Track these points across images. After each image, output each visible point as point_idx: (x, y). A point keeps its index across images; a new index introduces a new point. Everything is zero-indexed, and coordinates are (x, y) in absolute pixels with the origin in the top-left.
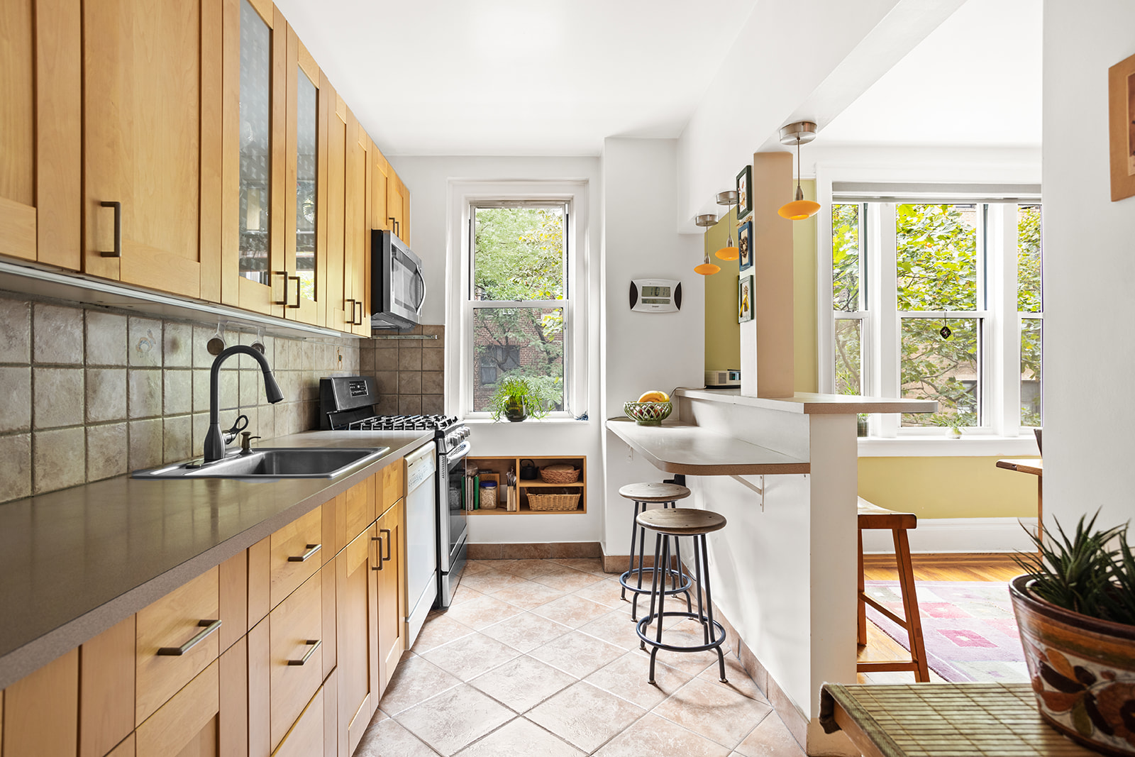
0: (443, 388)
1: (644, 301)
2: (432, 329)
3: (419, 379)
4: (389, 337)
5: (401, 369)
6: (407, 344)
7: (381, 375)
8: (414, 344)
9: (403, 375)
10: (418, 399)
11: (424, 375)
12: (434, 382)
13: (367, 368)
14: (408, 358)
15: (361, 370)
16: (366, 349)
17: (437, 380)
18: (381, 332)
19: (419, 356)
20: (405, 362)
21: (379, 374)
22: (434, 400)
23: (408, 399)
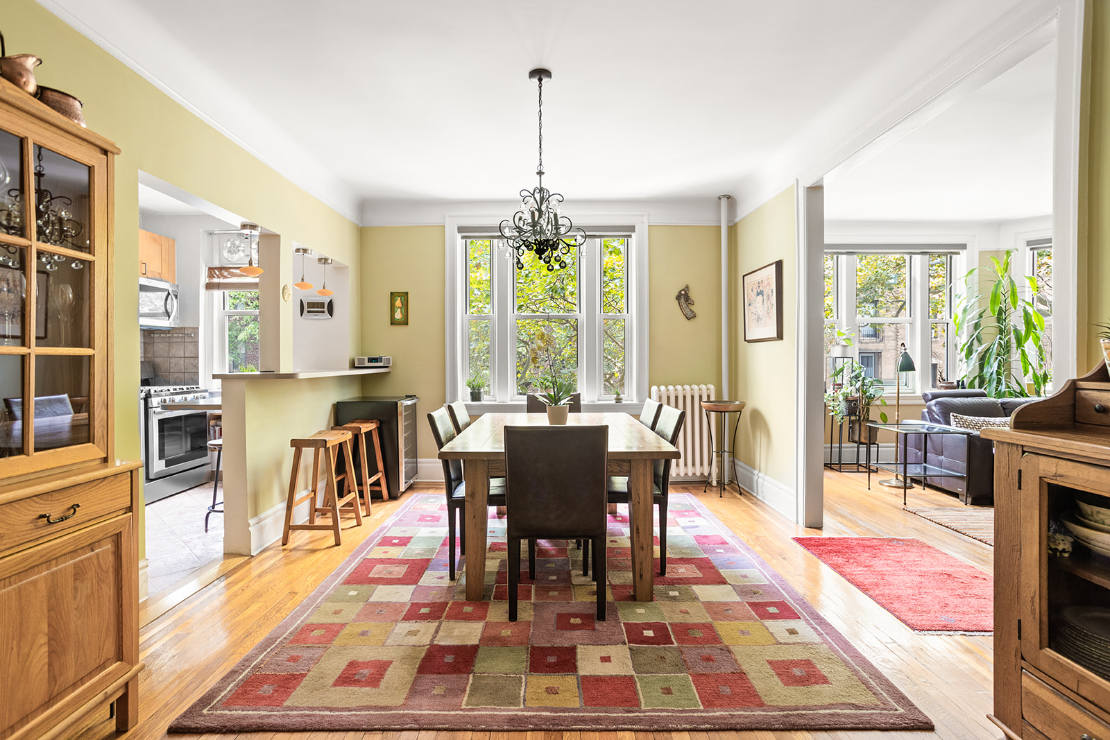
0: (198, 368)
1: (308, 312)
2: (191, 330)
3: (182, 362)
4: (162, 335)
5: (171, 356)
6: (174, 340)
7: (158, 360)
8: (179, 340)
9: (172, 360)
10: (182, 376)
11: (186, 360)
12: (192, 364)
13: (149, 355)
14: (175, 349)
15: (144, 357)
16: (147, 343)
17: (194, 363)
18: (157, 332)
19: (182, 348)
20: (173, 352)
21: (156, 360)
22: (193, 376)
23: (175, 376)
